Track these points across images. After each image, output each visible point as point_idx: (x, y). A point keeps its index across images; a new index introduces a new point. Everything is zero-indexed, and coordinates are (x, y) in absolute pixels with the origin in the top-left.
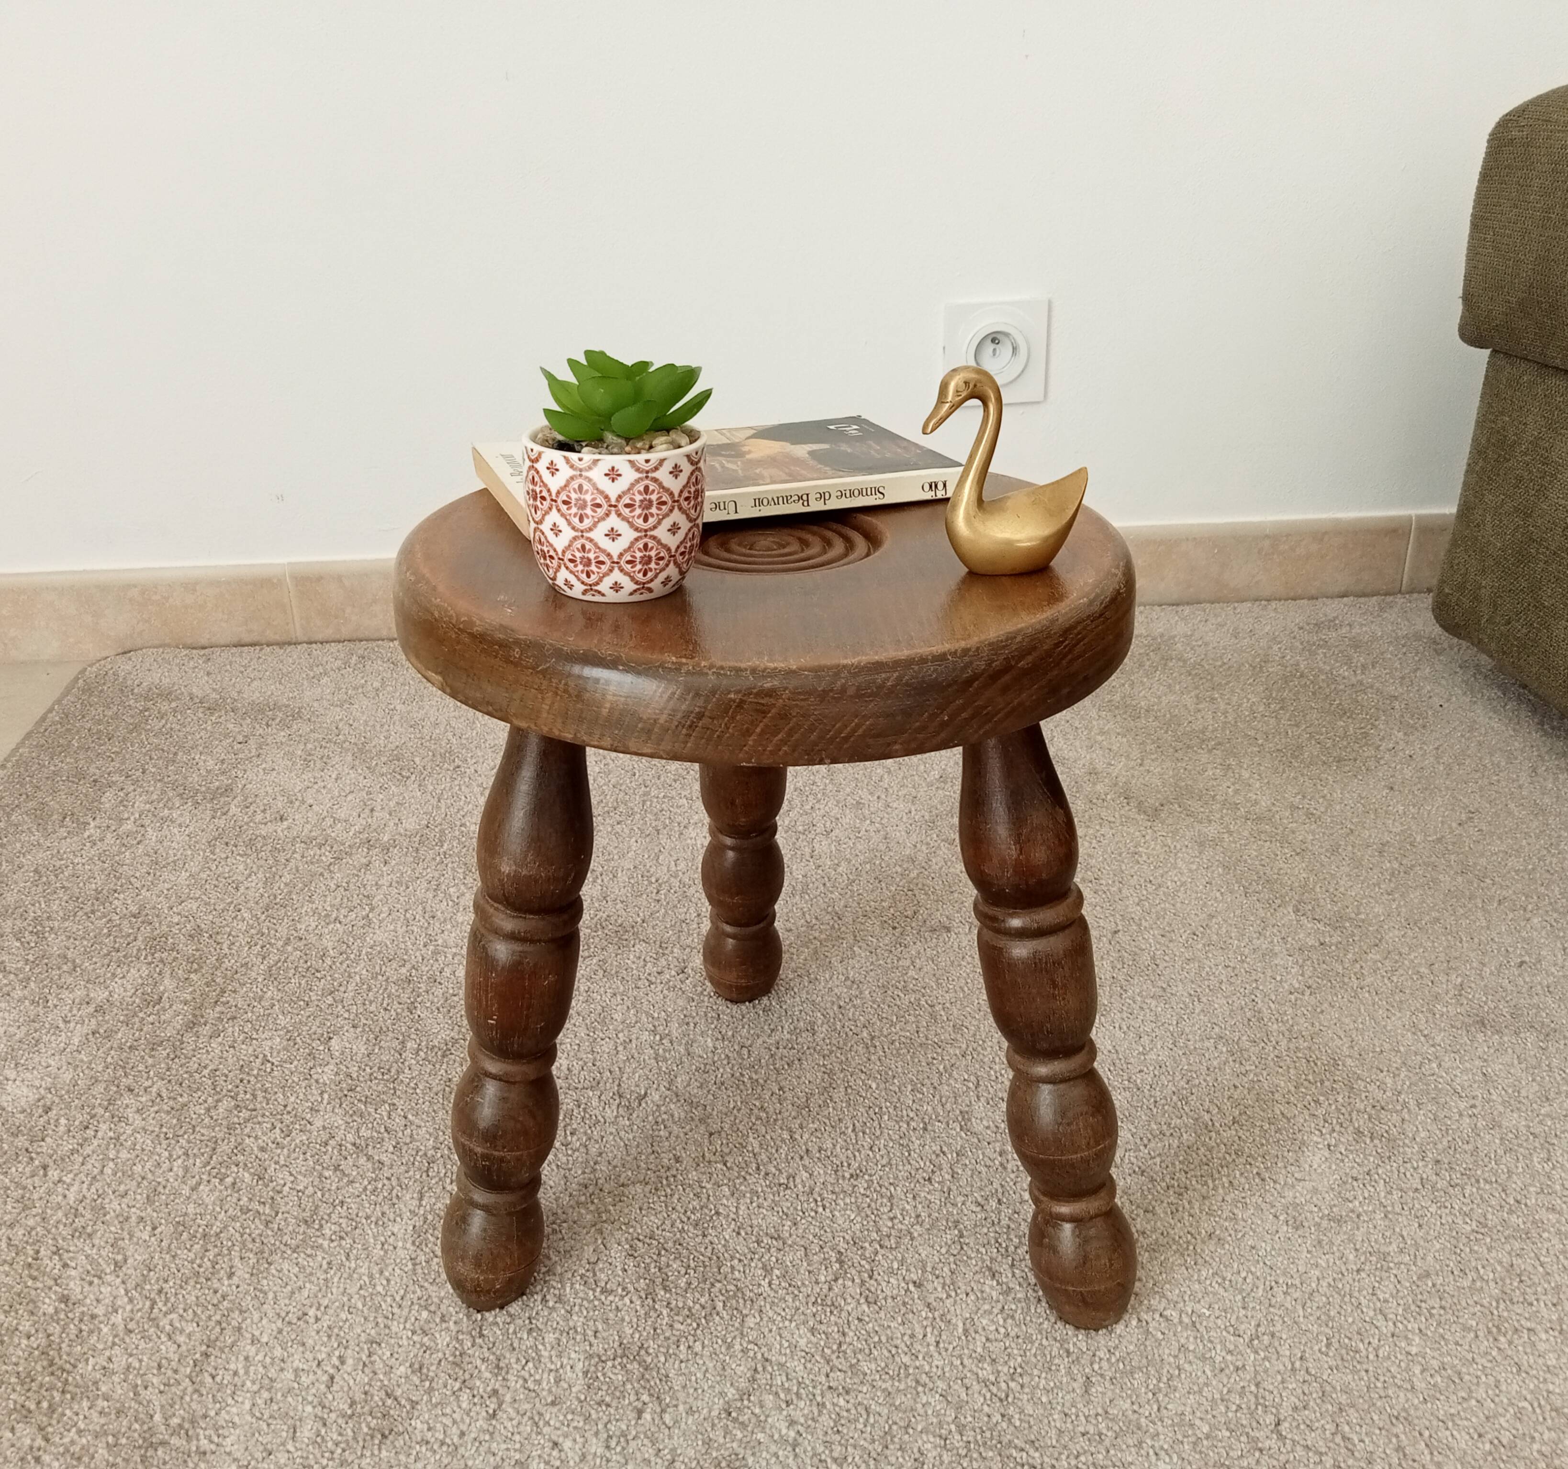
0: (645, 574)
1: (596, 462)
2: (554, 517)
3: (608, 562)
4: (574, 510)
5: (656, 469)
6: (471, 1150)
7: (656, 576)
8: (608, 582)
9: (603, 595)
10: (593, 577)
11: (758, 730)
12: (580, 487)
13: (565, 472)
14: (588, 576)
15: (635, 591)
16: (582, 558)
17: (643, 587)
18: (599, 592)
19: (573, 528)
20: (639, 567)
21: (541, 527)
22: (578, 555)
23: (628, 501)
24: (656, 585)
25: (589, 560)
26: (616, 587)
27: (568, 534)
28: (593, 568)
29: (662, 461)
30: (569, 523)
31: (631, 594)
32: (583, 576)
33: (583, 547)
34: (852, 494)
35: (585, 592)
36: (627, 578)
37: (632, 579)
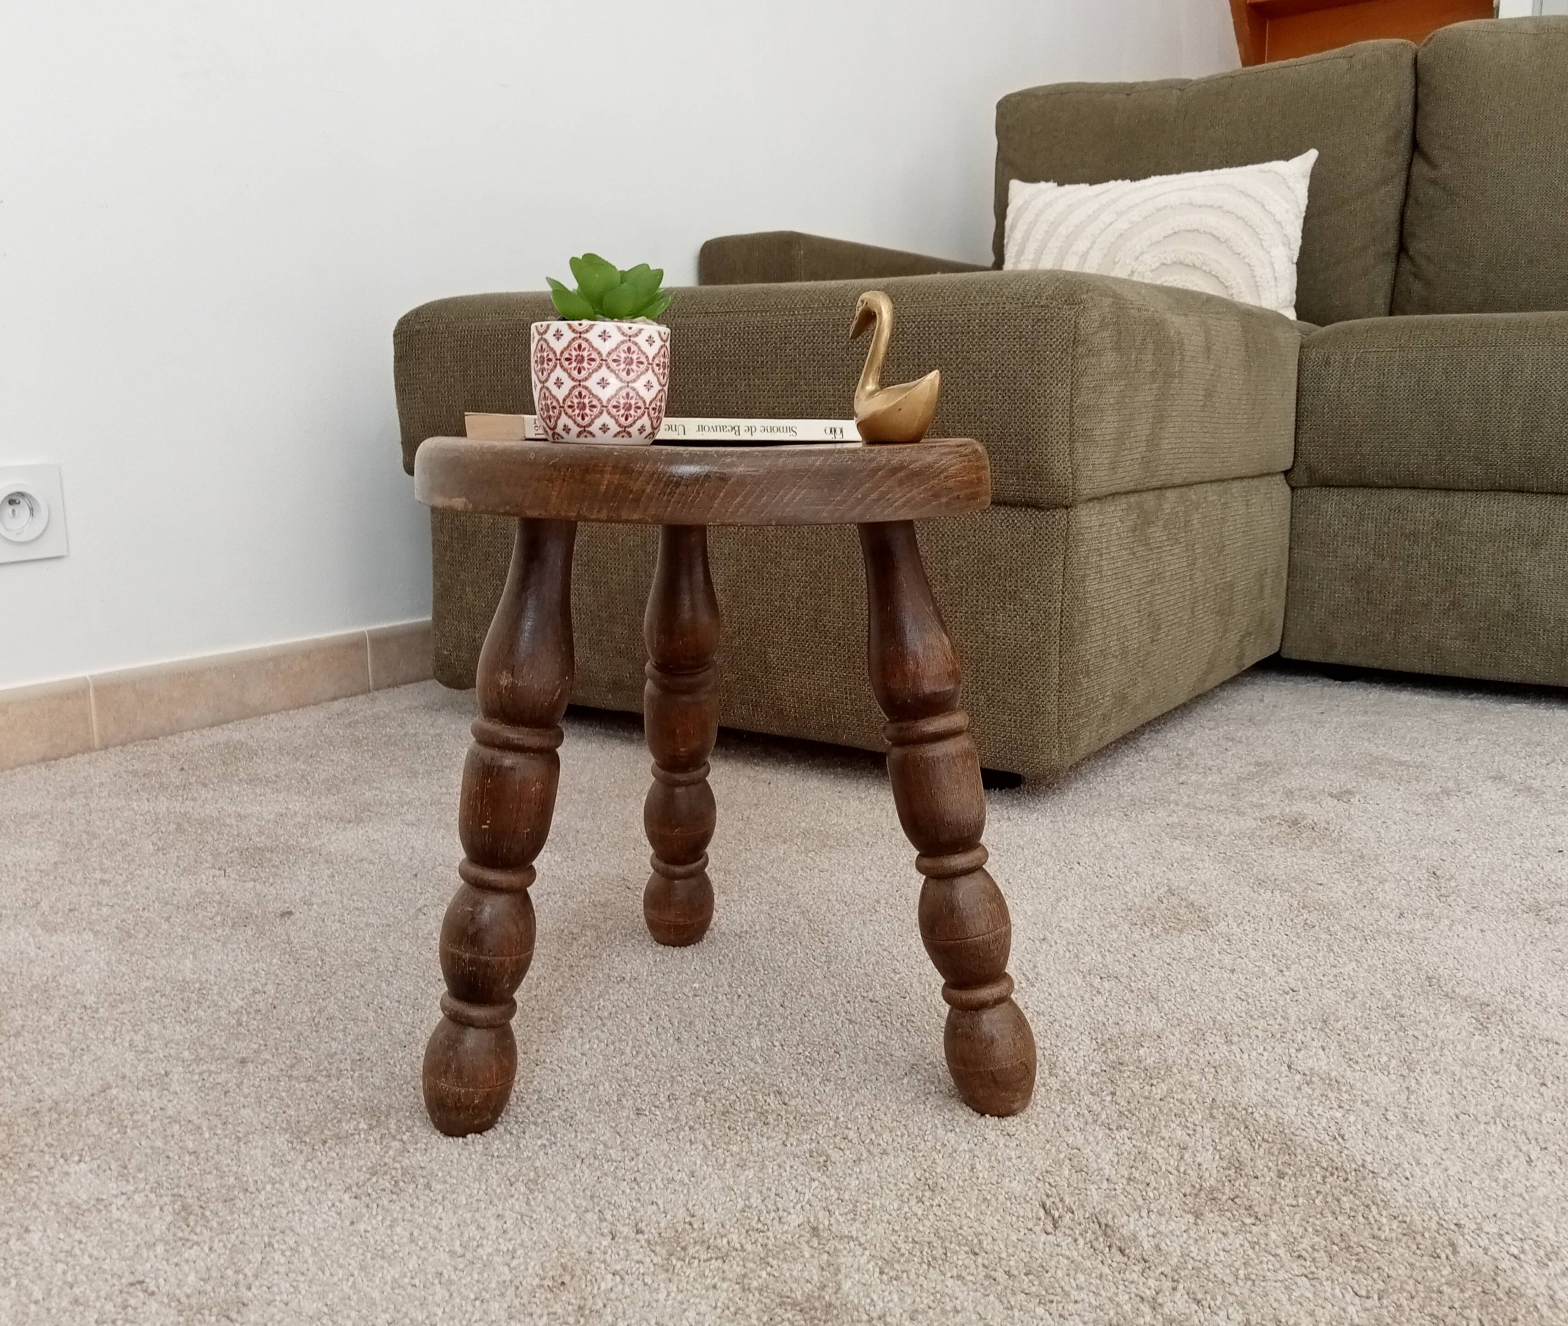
0: (626, 419)
1: (591, 326)
2: (559, 373)
3: (599, 406)
4: (574, 364)
5: (636, 335)
6: (459, 958)
7: (634, 422)
8: (598, 423)
9: (594, 436)
10: (587, 419)
11: (722, 495)
12: (580, 346)
13: (568, 335)
14: (583, 419)
15: (619, 433)
16: (579, 403)
17: (624, 431)
18: (591, 433)
19: (573, 379)
20: (622, 412)
21: (546, 384)
22: (576, 401)
23: (615, 357)
24: (634, 430)
25: (584, 404)
26: (604, 428)
27: (568, 384)
28: (587, 411)
29: (641, 330)
30: (570, 375)
31: (615, 436)
32: (579, 419)
33: (580, 393)
34: (772, 429)
35: (579, 435)
36: (613, 421)
37: (617, 422)
